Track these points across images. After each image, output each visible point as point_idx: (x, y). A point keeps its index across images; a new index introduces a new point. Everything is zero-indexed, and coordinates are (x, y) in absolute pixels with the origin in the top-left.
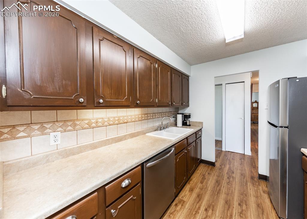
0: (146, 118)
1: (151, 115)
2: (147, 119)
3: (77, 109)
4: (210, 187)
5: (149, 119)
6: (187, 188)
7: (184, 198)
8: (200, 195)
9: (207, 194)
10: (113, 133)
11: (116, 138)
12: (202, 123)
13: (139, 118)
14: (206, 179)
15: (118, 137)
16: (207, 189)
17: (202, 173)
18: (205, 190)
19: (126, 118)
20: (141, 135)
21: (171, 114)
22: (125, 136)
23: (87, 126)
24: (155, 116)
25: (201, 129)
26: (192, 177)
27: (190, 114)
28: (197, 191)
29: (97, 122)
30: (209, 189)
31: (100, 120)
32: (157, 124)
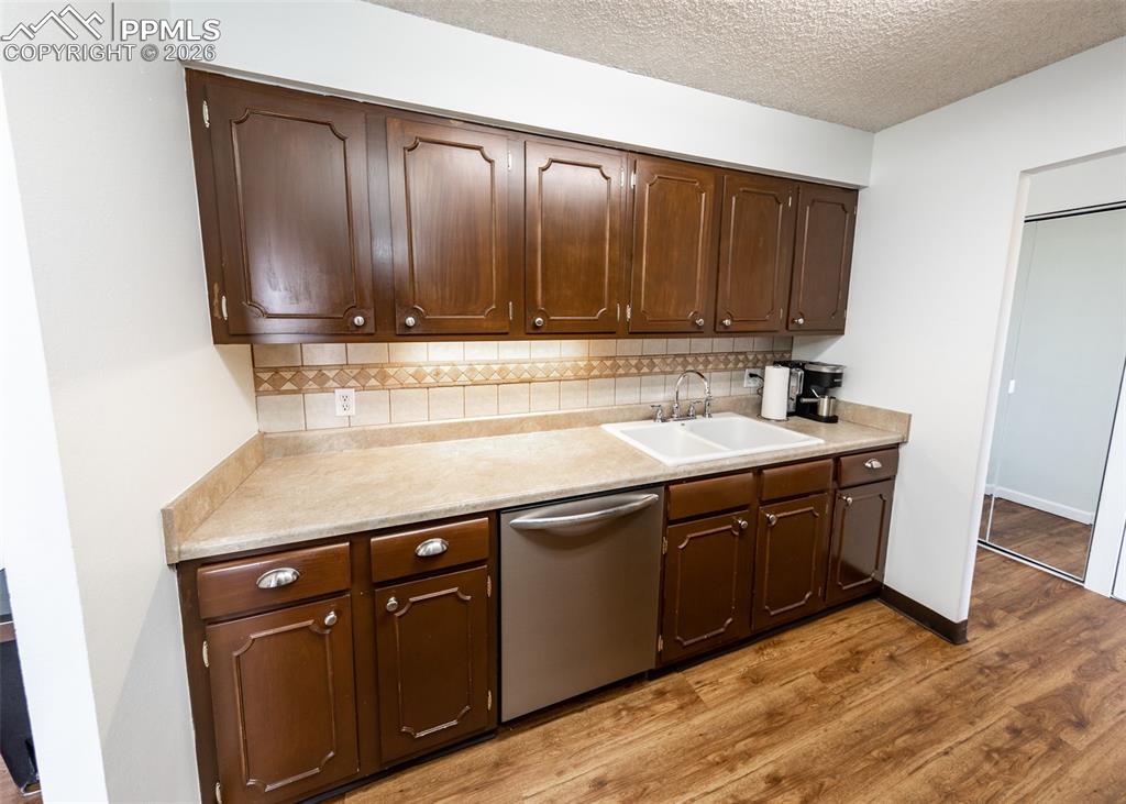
0: (608, 372)
1: (633, 362)
2: (614, 376)
3: (346, 342)
4: (857, 712)
5: (620, 376)
6: (738, 662)
7: (706, 689)
8: (781, 714)
9: (821, 730)
10: (484, 409)
11: (491, 421)
12: (906, 419)
13: (576, 368)
14: (857, 671)
15: (498, 421)
16: (834, 711)
17: (854, 641)
18: (819, 710)
19: (526, 366)
20: (583, 426)
21: (738, 361)
22: (522, 420)
23: (413, 381)
24: (653, 365)
25: (896, 446)
26: (786, 636)
27: (838, 367)
28: (776, 693)
29: (438, 374)
30: (847, 718)
31: (446, 369)
32: (660, 396)
